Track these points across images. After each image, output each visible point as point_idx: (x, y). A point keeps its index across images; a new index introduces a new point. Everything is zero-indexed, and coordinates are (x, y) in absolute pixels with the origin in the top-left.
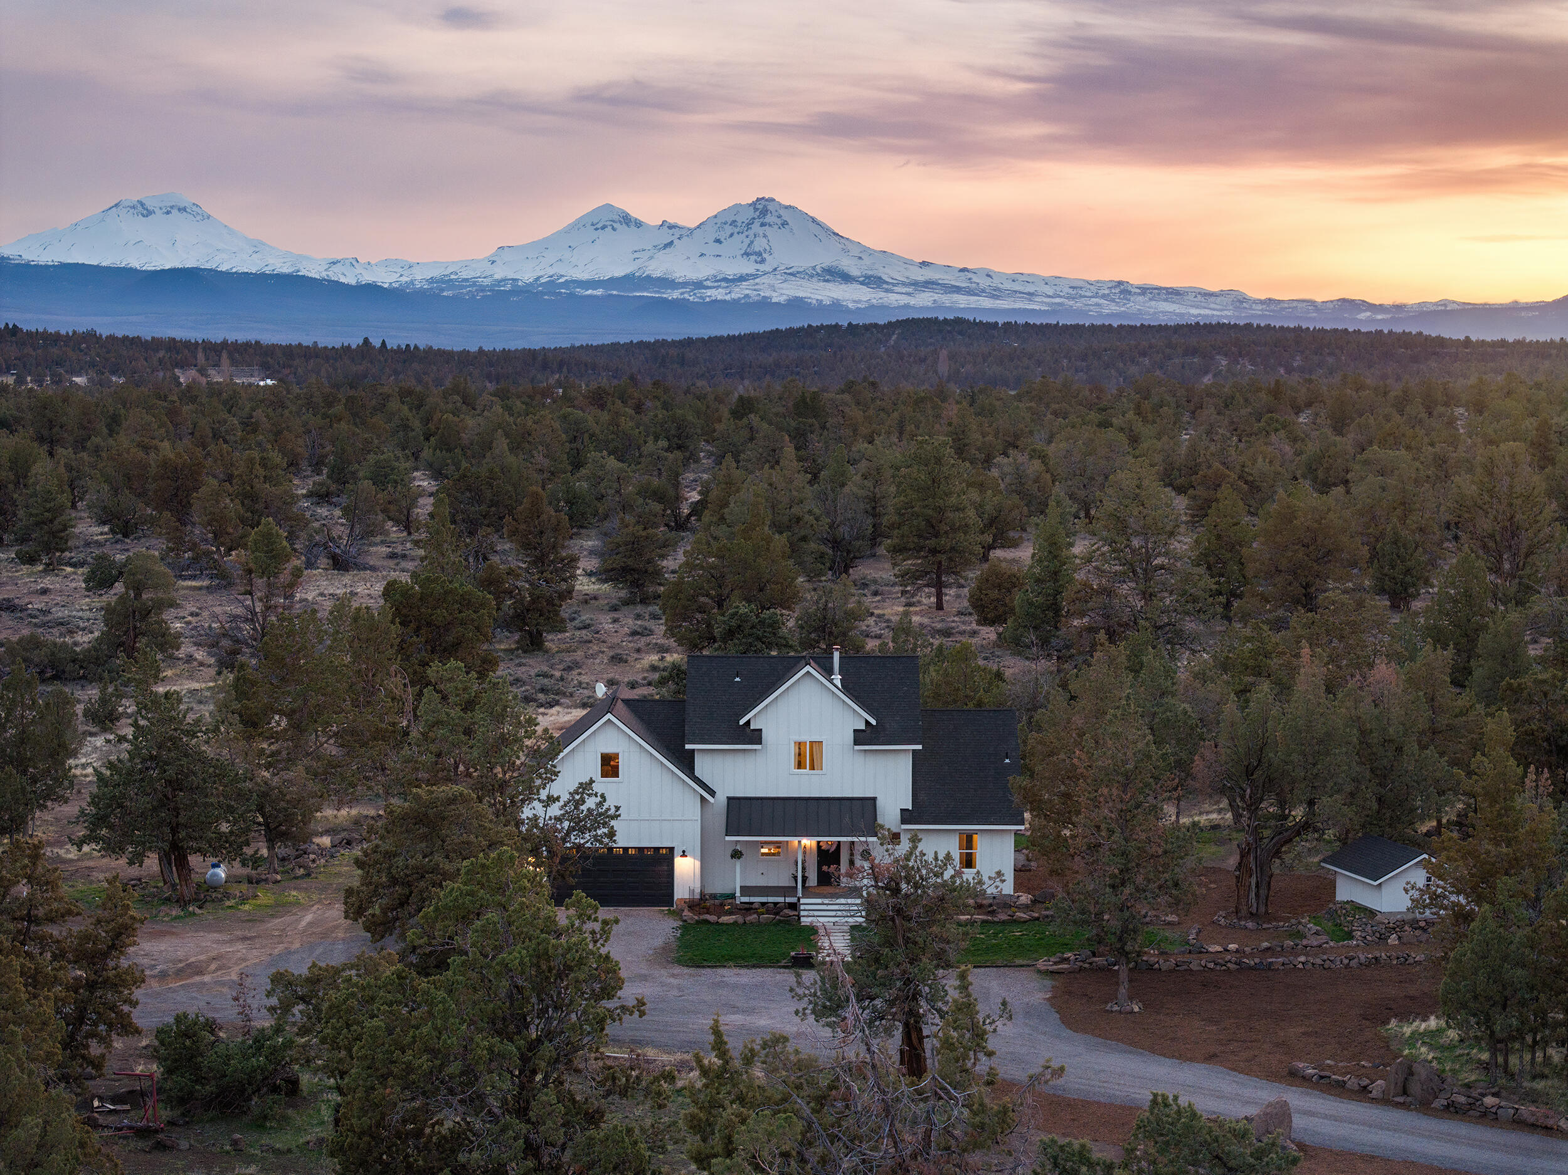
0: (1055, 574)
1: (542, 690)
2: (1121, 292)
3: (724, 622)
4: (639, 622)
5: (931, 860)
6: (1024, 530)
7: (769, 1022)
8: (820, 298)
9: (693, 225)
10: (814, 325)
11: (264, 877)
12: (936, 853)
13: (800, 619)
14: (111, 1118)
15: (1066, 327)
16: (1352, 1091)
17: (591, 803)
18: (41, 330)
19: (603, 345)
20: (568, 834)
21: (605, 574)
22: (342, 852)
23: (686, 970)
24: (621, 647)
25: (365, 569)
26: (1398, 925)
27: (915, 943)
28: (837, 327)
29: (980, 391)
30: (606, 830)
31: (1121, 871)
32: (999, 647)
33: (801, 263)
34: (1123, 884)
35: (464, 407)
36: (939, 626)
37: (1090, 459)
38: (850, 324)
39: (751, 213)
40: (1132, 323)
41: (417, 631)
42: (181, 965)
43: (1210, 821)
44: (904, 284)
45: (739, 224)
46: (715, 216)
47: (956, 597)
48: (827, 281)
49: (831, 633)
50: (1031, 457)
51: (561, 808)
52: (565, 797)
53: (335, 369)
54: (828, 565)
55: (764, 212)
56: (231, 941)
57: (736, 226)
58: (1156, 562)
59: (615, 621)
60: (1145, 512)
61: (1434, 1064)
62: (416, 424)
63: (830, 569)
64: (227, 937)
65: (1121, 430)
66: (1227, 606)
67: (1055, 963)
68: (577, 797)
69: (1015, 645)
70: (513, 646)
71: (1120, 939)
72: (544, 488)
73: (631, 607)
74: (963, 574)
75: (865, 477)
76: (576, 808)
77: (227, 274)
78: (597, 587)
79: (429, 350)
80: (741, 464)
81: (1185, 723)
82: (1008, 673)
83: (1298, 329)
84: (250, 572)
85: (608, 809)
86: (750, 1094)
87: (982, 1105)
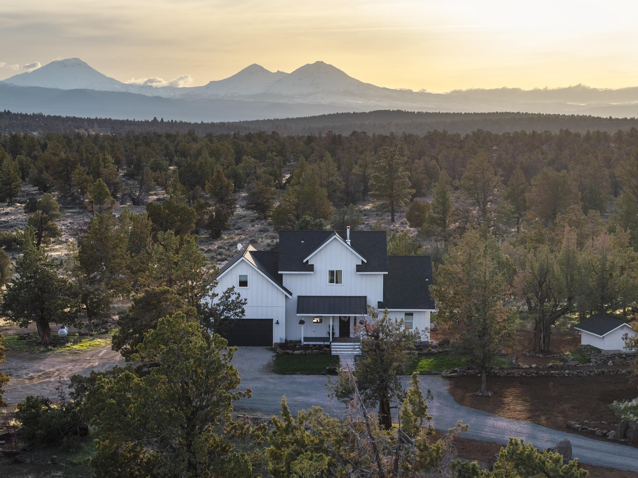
0: (443, 205)
1: (220, 254)
3: (299, 224)
4: (263, 226)
5: (394, 322)
6: (429, 189)
7: (316, 400)
8: (341, 103)
9: (290, 73)
10: (339, 113)
11: (85, 333)
12: (396, 319)
15: (442, 113)
16: (599, 436)
17: (233, 297)
18: (19, 113)
19: (253, 121)
20: (223, 312)
21: (249, 207)
23: (277, 376)
26: (612, 356)
30: (240, 310)
32: (419, 237)
35: (192, 141)
36: (393, 228)
38: (354, 112)
39: (314, 68)
42: (41, 373)
44: (376, 97)
45: (309, 72)
46: (299, 69)
47: (400, 217)
48: (345, 95)
50: (431, 159)
51: (219, 300)
52: (221, 295)
53: (142, 129)
54: (345, 203)
55: (319, 67)
56: (66, 362)
58: (488, 198)
59: (253, 226)
64: (64, 360)
67: (451, 373)
68: (227, 295)
69: (425, 235)
70: (208, 236)
71: (483, 361)
73: (260, 220)
76: (227, 300)
77: (98, 92)
78: (245, 212)
79: (181, 123)
84: (92, 202)
85: (242, 300)
87: (425, 446)
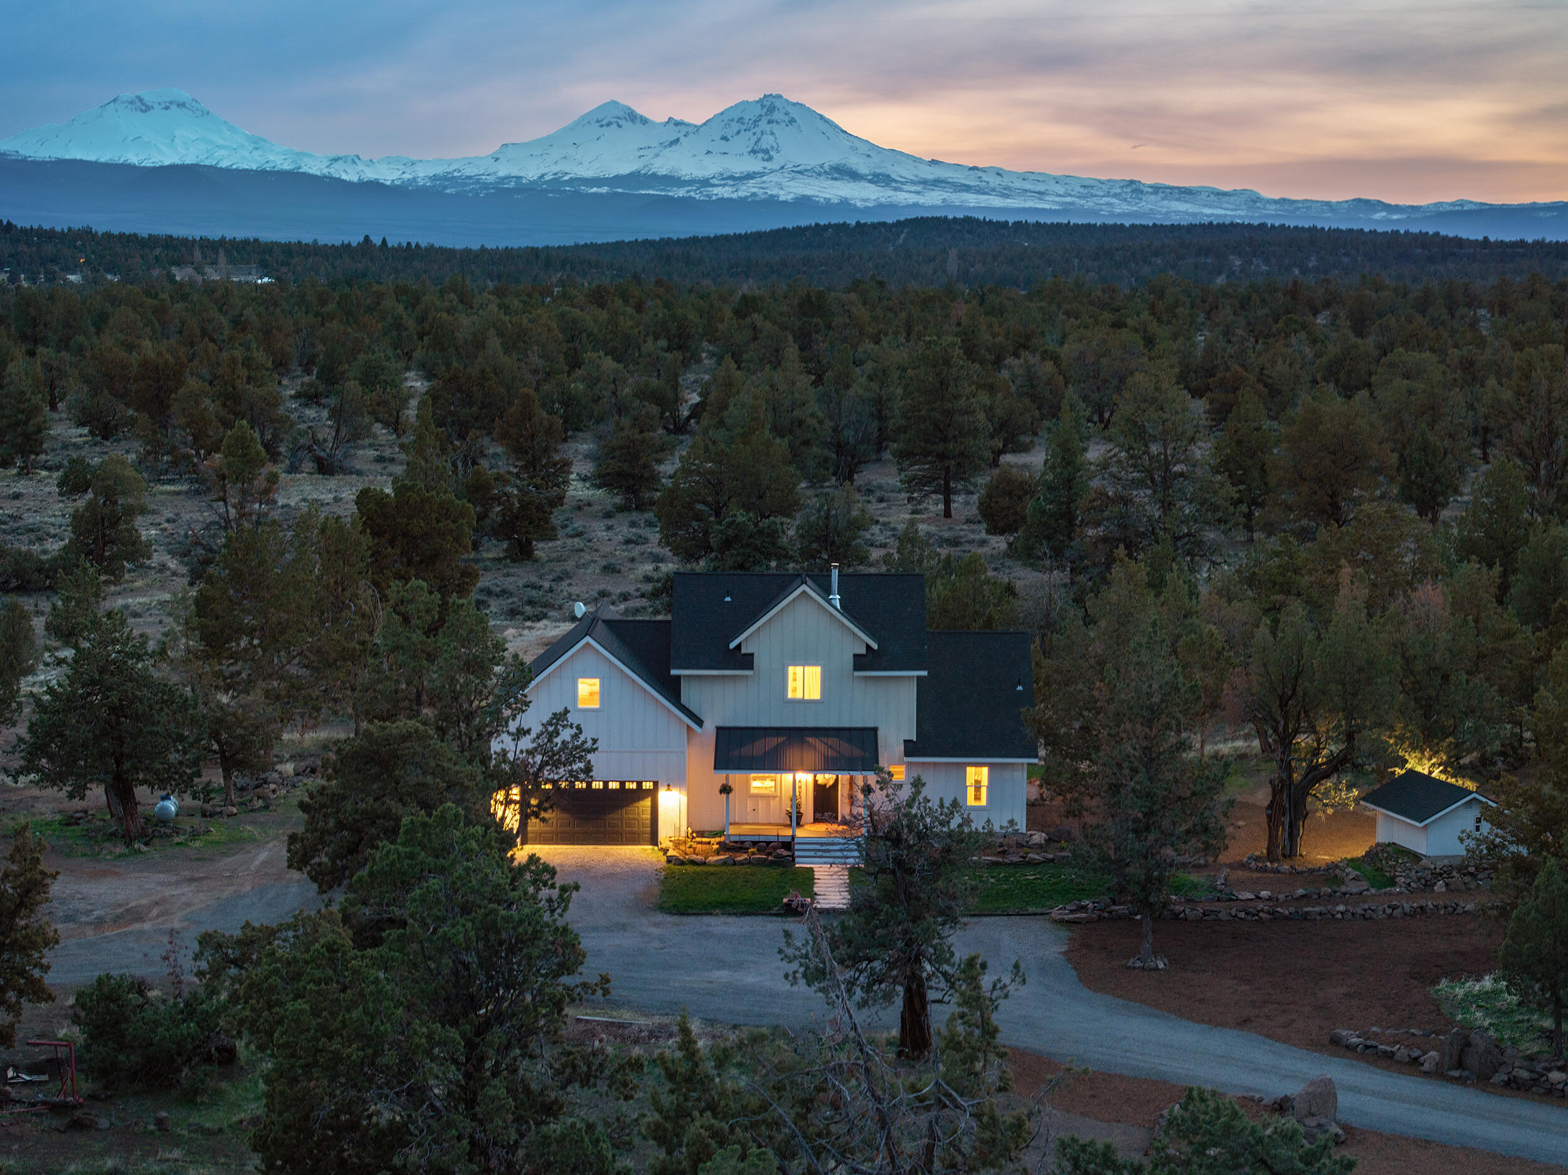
0: (1069, 483)
1: (530, 602)
2: (1133, 191)
3: (721, 532)
4: (634, 530)
5: (936, 807)
6: (1035, 434)
8: (827, 196)
9: (699, 122)
10: (822, 223)
11: (218, 810)
12: (941, 800)
13: (802, 528)
14: (26, 1091)
15: (1076, 226)
16: (1401, 1063)
17: (566, 735)
18: (36, 227)
19: (608, 244)
20: (541, 768)
21: (602, 479)
22: (305, 781)
23: (669, 919)
24: (615, 556)
25: (351, 473)
26: (1446, 871)
27: (918, 899)
28: (844, 226)
29: (990, 290)
30: (582, 765)
31: (1145, 815)
32: (1009, 556)
33: (810, 161)
34: (1147, 829)
35: (460, 306)
36: (946, 535)
37: (1104, 361)
38: (858, 223)
39: (758, 111)
40: (1144, 222)
41: (392, 543)
42: (120, 911)
43: (1236, 749)
44: (913, 183)
45: (746, 121)
46: (722, 113)
47: (965, 505)
48: (835, 179)
49: (833, 543)
50: (1043, 359)
51: (533, 741)
52: (536, 729)
53: (334, 268)
54: (831, 470)
55: (772, 109)
56: (177, 883)
57: (743, 123)
58: (1175, 469)
59: (609, 528)
60: (1165, 416)
61: (1491, 1032)
62: (411, 324)
63: (834, 474)
64: (174, 879)
65: (1136, 330)
66: (1249, 516)
67: (1072, 912)
68: (551, 729)
69: (1025, 555)
70: (501, 555)
71: (1144, 889)
72: (537, 389)
73: (626, 514)
74: (973, 480)
75: (871, 378)
76: (550, 740)
77: (228, 171)
78: (591, 492)
79: (431, 249)
80: (743, 365)
81: (1211, 647)
82: (1019, 585)
83: (1313, 229)
84: (223, 477)
85: (585, 742)
86: (723, 1103)
87: (992, 1118)
